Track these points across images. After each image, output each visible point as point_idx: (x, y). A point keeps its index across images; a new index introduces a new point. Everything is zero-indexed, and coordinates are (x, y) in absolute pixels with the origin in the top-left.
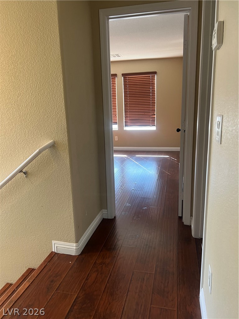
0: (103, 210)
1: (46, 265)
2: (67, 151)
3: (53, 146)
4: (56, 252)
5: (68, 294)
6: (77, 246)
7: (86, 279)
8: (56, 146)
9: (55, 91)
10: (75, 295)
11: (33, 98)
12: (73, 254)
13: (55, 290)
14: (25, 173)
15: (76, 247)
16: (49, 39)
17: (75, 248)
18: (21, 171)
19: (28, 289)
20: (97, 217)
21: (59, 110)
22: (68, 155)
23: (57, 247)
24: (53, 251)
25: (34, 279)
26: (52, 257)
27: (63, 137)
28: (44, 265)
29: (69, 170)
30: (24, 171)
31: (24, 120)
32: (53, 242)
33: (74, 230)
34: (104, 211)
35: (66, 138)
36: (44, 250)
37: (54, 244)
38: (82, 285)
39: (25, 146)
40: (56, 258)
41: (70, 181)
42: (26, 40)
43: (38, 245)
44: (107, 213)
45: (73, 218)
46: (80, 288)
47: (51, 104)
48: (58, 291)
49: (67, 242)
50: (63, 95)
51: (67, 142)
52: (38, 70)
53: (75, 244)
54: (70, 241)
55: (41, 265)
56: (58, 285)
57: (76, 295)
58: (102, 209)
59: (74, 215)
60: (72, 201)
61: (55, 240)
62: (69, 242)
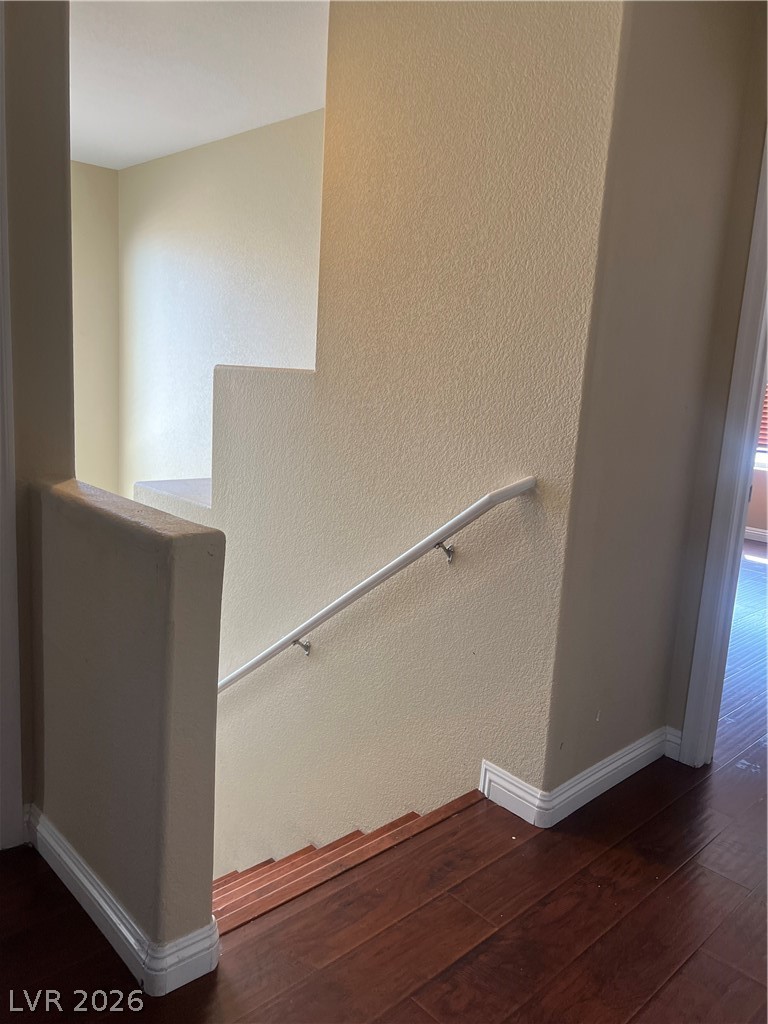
0: (669, 729)
1: (448, 818)
2: (565, 513)
3: (531, 493)
4: (486, 793)
5: (477, 915)
6: (544, 801)
7: (540, 901)
8: (538, 492)
9: (565, 340)
10: (494, 927)
11: (506, 355)
12: (531, 818)
13: (447, 889)
14: (449, 552)
15: (541, 800)
16: (576, 199)
17: (537, 802)
18: (439, 544)
19: (384, 855)
20: (637, 742)
21: (566, 393)
22: (566, 526)
23: (490, 781)
24: (480, 789)
25: (406, 837)
26: (472, 805)
27: (560, 472)
28: (443, 816)
29: (561, 570)
30: (448, 544)
31: (472, 412)
32: (485, 764)
33: (545, 749)
34: (671, 733)
35: (570, 475)
36: (457, 776)
37: (486, 770)
38: (521, 911)
39: (462, 480)
40: (481, 810)
41: (557, 601)
42: (519, 202)
43: (446, 759)
44: (679, 741)
45: (548, 712)
46: (515, 916)
47: (548, 376)
48: (455, 896)
49: (520, 778)
50: (584, 352)
51: (568, 488)
52: (532, 281)
53: (539, 793)
54: (528, 776)
55: (437, 812)
56: (459, 881)
57: (496, 929)
58: (665, 725)
59: (552, 704)
60: (553, 660)
61: (490, 760)
62: (526, 781)
